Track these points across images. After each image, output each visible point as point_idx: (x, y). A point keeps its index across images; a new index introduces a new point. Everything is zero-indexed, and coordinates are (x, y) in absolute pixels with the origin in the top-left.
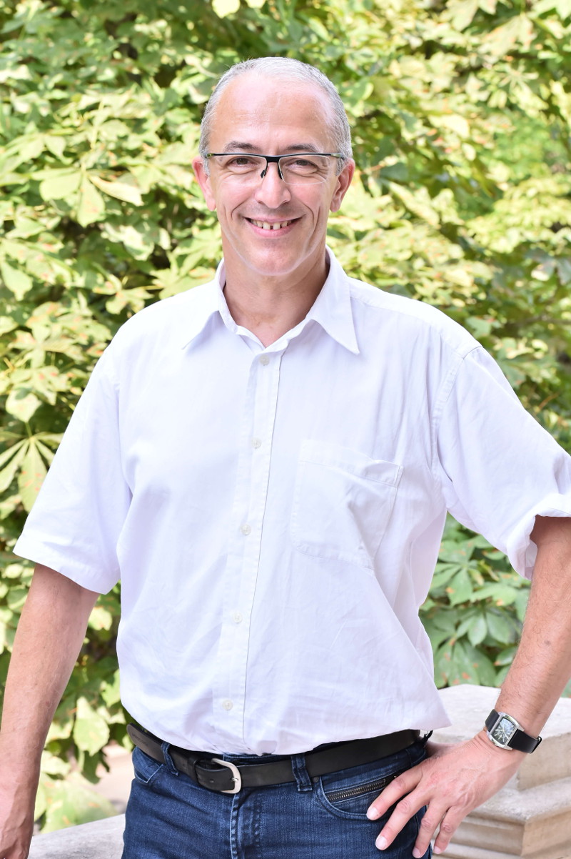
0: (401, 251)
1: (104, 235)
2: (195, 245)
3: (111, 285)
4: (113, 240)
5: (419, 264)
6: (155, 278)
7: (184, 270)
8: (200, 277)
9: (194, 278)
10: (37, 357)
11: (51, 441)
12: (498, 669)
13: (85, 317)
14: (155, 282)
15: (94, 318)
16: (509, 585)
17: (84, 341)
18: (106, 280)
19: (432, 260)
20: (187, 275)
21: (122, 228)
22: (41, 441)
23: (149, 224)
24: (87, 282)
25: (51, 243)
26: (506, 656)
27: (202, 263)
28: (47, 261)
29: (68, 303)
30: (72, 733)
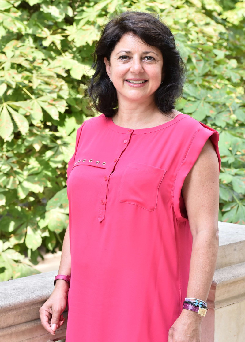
0: (182, 19)
1: (41, 10)
2: (84, 15)
3: (44, 33)
4: (45, 12)
5: (190, 25)
6: (65, 30)
7: (79, 26)
8: (87, 30)
9: (84, 30)
10: (7, 66)
11: (13, 105)
12: (223, 213)
13: (32, 48)
14: (66, 32)
15: (36, 48)
16: (229, 174)
17: (31, 59)
18: (42, 30)
19: (197, 23)
20: (81, 29)
21: (50, 6)
22: (9, 105)
23: (63, 5)
24: (33, 31)
25: (15, 12)
26: (227, 207)
27: (88, 23)
28: (13, 21)
29: (24, 41)
30: (25, 241)
